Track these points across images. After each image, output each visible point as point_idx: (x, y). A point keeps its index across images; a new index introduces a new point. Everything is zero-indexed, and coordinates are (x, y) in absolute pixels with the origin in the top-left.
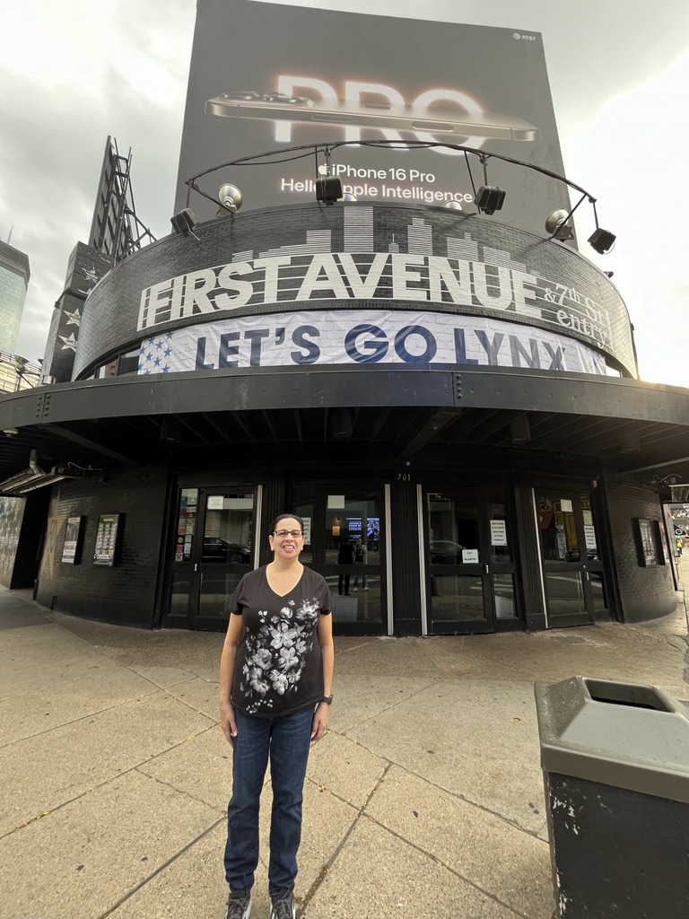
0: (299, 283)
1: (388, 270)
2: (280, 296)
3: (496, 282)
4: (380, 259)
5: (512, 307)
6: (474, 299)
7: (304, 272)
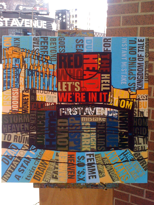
0: (11, 23)
1: (24, 22)
2: (8, 25)
3: (40, 23)
4: (23, 20)
5: (42, 27)
6: (37, 27)
7: (11, 21)
